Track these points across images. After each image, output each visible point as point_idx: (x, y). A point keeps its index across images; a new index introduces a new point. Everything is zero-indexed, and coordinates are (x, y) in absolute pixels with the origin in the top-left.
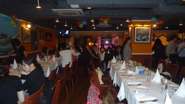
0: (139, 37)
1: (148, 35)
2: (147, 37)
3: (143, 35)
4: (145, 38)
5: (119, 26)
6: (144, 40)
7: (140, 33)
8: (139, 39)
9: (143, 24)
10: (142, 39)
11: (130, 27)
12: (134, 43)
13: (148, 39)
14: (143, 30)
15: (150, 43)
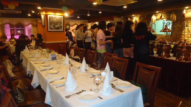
0: (52, 25)
1: (61, 24)
2: (60, 26)
3: (56, 23)
4: (58, 26)
5: (31, 13)
8: (52, 27)
9: (55, 11)
10: (55, 27)
11: (43, 14)
12: (48, 31)
13: (61, 27)
14: (56, 19)
15: (63, 31)
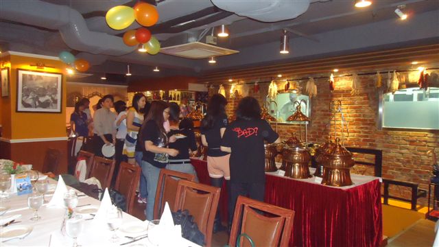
0: (30, 97)
1: (55, 93)
2: (52, 98)
3: (43, 92)
4: (47, 100)
6: (46, 104)
7: (31, 86)
8: (30, 101)
9: (40, 64)
10: (39, 102)
11: (5, 69)
12: (17, 111)
13: (55, 101)
14: (41, 81)
15: (61, 113)
